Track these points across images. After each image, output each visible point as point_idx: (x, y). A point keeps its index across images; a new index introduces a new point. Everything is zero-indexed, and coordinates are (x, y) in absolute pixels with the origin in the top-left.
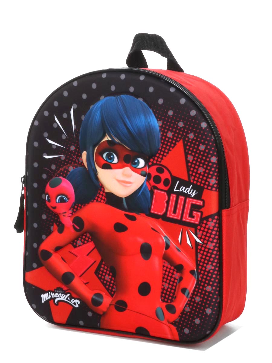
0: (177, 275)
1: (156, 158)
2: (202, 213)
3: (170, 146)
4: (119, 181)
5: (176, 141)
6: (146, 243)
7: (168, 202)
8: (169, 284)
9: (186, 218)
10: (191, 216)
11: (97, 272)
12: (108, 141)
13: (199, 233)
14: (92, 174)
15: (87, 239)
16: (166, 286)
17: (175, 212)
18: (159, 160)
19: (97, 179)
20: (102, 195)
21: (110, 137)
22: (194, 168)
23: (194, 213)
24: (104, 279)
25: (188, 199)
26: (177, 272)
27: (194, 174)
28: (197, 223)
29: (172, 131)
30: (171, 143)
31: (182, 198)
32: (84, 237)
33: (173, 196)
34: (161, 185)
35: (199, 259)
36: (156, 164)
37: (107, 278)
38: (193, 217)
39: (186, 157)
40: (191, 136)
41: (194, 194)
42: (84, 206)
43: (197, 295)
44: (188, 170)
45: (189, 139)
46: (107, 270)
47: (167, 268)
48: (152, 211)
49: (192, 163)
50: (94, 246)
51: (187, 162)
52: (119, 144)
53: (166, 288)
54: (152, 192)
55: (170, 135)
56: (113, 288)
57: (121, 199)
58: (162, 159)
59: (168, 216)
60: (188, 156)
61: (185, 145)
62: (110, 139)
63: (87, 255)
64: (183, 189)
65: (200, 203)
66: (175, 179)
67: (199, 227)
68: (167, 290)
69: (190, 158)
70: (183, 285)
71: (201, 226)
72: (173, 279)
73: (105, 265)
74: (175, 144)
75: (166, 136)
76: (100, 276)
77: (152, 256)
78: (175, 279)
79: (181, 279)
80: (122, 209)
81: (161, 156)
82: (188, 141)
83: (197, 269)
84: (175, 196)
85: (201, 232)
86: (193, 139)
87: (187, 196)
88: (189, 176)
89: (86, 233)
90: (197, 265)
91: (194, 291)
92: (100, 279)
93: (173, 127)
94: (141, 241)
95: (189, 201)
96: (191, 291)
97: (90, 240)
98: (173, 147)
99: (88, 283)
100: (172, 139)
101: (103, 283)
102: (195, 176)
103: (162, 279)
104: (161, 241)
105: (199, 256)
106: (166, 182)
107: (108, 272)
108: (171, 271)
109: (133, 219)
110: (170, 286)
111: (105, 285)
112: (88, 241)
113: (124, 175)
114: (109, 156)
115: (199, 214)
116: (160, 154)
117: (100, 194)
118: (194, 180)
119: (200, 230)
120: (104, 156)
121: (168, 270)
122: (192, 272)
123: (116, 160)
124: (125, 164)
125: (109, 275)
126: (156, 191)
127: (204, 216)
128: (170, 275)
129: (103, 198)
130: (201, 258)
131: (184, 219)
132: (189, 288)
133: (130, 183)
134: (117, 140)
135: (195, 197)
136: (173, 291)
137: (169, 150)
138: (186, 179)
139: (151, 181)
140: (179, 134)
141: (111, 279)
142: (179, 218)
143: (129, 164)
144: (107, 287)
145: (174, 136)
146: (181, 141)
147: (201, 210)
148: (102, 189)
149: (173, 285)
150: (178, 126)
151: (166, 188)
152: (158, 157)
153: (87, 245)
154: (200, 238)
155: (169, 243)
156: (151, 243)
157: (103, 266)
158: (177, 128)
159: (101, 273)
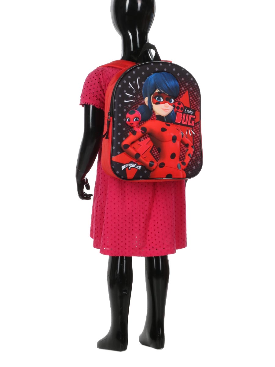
0: (186, 149)
1: (177, 99)
2: (195, 121)
3: (183, 93)
4: (163, 109)
5: (185, 91)
6: (174, 136)
7: (182, 117)
8: (183, 153)
9: (189, 124)
10: (191, 123)
11: (151, 152)
12: (158, 92)
13: (194, 130)
14: (150, 107)
15: (146, 137)
16: (181, 154)
17: (185, 121)
18: (179, 99)
19: (152, 109)
20: (154, 116)
21: (159, 90)
22: (192, 102)
23: (192, 121)
24: (154, 154)
25: (190, 115)
26: (186, 147)
27: (192, 105)
28: (193, 125)
29: (183, 87)
30: (183, 92)
31: (188, 115)
32: (145, 136)
33: (184, 115)
34: (180, 110)
35: (194, 141)
36: (177, 101)
37: (156, 153)
38: (192, 123)
39: (189, 98)
40: (191, 89)
41: (192, 113)
42: (145, 122)
43: (194, 156)
44: (190, 103)
45: (190, 90)
46: (156, 150)
47: (182, 146)
48: (176, 122)
49: (192, 100)
50: (150, 139)
51: (190, 100)
52: (163, 93)
53: (181, 155)
54: (176, 113)
55: (183, 88)
56: (158, 158)
57: (163, 117)
58: (180, 99)
59: (182, 123)
60: (190, 97)
61: (189, 93)
62: (159, 91)
63: (146, 144)
64: (188, 111)
65: (194, 117)
66: (185, 107)
67: (194, 127)
68: (182, 156)
69: (191, 98)
70: (188, 152)
71: (195, 127)
72: (184, 151)
73: (155, 148)
74: (185, 92)
75: (181, 89)
76: (152, 153)
77: (177, 141)
78: (185, 150)
79: (187, 150)
80: (164, 121)
81: (179, 98)
82: (190, 91)
83: (194, 145)
84: (185, 114)
85: (195, 129)
86: (192, 90)
87: (189, 114)
88: (190, 105)
89: (146, 134)
90: (193, 144)
91: (193, 155)
92: (152, 154)
93: (184, 85)
94: (172, 134)
95: (190, 116)
96: (192, 155)
97: (148, 137)
98: (184, 94)
99: (146, 157)
100: (184, 90)
101: (153, 156)
102: (193, 106)
103: (180, 151)
104: (180, 134)
105: (194, 139)
106: (182, 109)
107: (156, 151)
108: (183, 147)
109: (169, 125)
110: (183, 154)
111: (154, 157)
112: (147, 138)
113: (165, 106)
114: (159, 99)
115: (194, 121)
116: (179, 97)
117: (153, 116)
118: (192, 107)
119: (194, 128)
120: (157, 98)
121: (182, 147)
122: (192, 147)
123: (162, 100)
124: (166, 101)
125: (156, 152)
126: (177, 113)
127: (196, 122)
128: (183, 149)
129: (154, 117)
130: (195, 140)
131: (188, 124)
132: (191, 154)
133: (168, 110)
134: (162, 91)
135: (193, 115)
136: (184, 156)
137: (183, 95)
138: (189, 107)
139: (176, 109)
140: (186, 88)
141: (157, 154)
142: (186, 124)
143: (168, 102)
144: (155, 157)
145: (184, 89)
146: (187, 91)
147: (195, 120)
148: (154, 114)
149: (184, 153)
150: (186, 85)
151: (182, 111)
152: (178, 98)
153: (146, 140)
154: (194, 132)
155: (183, 135)
156: (176, 135)
157: (154, 148)
158: (185, 86)
159: (153, 151)
